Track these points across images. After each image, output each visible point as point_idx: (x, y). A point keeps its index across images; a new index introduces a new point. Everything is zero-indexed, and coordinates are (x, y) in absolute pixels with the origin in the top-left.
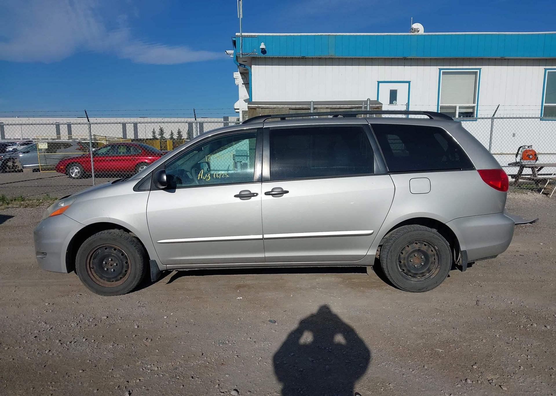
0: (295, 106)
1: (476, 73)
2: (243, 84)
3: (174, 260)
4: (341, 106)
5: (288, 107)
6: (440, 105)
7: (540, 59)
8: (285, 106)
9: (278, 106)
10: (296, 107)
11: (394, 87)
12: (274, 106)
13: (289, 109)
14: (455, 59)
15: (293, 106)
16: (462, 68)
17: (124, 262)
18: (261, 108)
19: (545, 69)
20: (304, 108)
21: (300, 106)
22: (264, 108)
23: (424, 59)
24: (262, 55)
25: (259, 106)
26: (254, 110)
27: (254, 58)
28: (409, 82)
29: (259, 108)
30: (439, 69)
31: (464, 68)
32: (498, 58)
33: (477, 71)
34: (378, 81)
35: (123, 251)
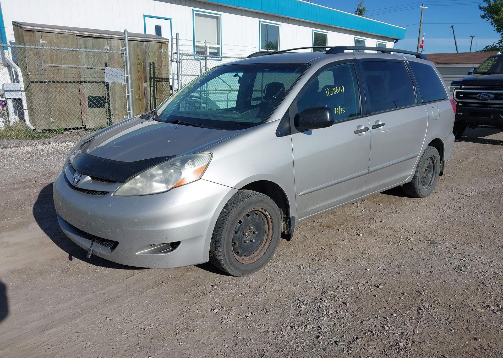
0: (82, 33)
1: (217, 18)
3: (306, 211)
5: (75, 33)
6: (195, 44)
7: (256, 12)
8: (72, 32)
9: (62, 31)
10: (84, 34)
11: (158, 22)
12: (58, 30)
13: (77, 35)
14: (203, 2)
15: (80, 33)
16: (208, 12)
18: (41, 32)
19: (259, 21)
20: (94, 36)
21: (88, 33)
22: (46, 31)
26: (32, 33)
28: (171, 20)
29: (38, 31)
30: (192, 10)
31: (210, 12)
32: (233, 7)
33: (219, 17)
34: (143, 15)
35: (267, 213)
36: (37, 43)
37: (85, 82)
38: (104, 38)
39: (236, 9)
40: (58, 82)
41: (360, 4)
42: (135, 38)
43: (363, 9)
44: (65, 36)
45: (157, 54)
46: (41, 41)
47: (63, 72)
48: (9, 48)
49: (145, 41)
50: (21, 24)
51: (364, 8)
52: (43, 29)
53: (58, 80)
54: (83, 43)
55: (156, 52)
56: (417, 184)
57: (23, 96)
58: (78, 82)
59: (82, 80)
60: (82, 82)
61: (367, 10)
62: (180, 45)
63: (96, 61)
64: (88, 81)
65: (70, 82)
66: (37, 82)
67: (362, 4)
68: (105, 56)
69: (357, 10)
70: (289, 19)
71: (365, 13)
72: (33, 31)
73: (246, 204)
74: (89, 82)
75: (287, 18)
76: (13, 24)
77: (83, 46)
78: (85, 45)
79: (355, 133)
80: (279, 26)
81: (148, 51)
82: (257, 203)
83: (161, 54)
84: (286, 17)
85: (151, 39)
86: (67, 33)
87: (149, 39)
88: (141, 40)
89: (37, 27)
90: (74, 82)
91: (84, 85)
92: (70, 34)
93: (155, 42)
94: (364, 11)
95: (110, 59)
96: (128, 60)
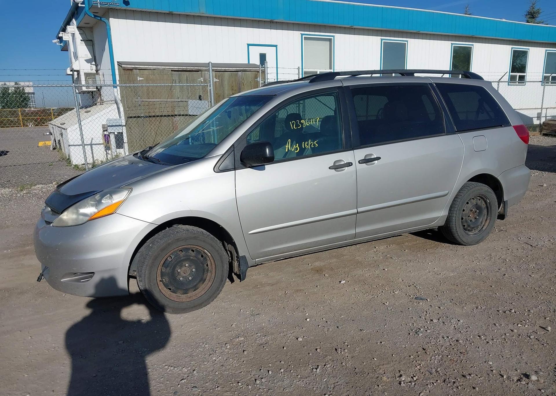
0: (177, 67)
1: (330, 40)
2: (81, 40)
3: (263, 252)
4: (226, 68)
5: (170, 68)
6: (304, 70)
7: (377, 30)
8: (167, 67)
9: (158, 67)
10: (178, 69)
11: (263, 50)
12: (154, 67)
13: (172, 70)
14: (314, 25)
15: (175, 67)
16: (320, 34)
17: (205, 265)
18: (139, 69)
19: (381, 39)
20: (188, 70)
21: (183, 68)
22: (143, 69)
23: (288, 23)
24: (124, 7)
25: (136, 66)
26: (130, 72)
27: (112, 10)
28: (276, 46)
29: (136, 69)
30: (301, 34)
32: (348, 26)
33: (332, 39)
34: (247, 44)
35: (205, 250)
36: (134, 81)
37: (180, 115)
38: (198, 71)
39: (352, 28)
40: (154, 116)
41: (532, 5)
42: (230, 69)
43: (536, 12)
44: (161, 72)
45: (252, 83)
46: (138, 78)
47: (158, 107)
48: (118, 88)
49: (240, 71)
50: (121, 64)
51: (538, 10)
52: (141, 66)
53: (153, 114)
54: (177, 78)
55: (252, 82)
56: (455, 228)
57: (124, 130)
58: (172, 116)
59: (176, 113)
60: (176, 115)
61: (541, 12)
62: (269, 74)
63: (190, 94)
64: (164, 115)
65: (165, 116)
66: (135, 117)
67: (534, 5)
68: (199, 89)
69: (528, 14)
70: (419, 33)
71: (539, 16)
72: (131, 70)
73: (172, 240)
74: (183, 115)
75: (417, 33)
76: (118, 64)
77: (177, 82)
78: (180, 80)
79: (329, 169)
80: (406, 43)
81: (243, 81)
82: (187, 239)
83: (257, 83)
84: (415, 31)
85: (246, 69)
86: (163, 69)
87: (245, 69)
88: (235, 71)
89: (135, 65)
90: (169, 116)
91: (177, 118)
92: (166, 69)
93: (250, 71)
94: (537, 13)
95: (204, 91)
96: (212, 92)
